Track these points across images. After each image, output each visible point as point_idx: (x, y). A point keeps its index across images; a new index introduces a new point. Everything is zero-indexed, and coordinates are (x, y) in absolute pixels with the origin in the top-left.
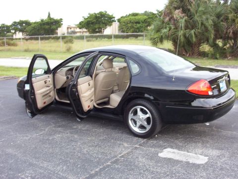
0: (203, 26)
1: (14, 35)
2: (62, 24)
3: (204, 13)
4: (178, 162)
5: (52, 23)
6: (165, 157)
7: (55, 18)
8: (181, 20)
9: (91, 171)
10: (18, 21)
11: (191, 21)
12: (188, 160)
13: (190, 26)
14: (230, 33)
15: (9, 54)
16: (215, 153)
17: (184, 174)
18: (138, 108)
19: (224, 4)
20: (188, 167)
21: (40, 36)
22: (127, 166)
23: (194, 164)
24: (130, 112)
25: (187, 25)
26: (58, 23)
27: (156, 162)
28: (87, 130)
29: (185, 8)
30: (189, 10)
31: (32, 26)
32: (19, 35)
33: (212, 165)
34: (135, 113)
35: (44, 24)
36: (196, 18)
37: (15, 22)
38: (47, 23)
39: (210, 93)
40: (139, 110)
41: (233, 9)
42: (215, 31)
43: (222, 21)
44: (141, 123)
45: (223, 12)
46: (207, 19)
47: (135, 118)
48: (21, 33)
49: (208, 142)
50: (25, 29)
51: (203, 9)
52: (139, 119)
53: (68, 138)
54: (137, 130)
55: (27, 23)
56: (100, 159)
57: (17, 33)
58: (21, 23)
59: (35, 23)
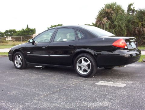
0: (120, 27)
1: (6, 39)
2: (35, 32)
3: (120, 20)
4: (108, 86)
5: (29, 31)
6: (100, 84)
7: (31, 29)
8: (107, 24)
9: (54, 90)
10: (8, 30)
11: (113, 24)
12: (114, 85)
13: (112, 27)
14: (136, 31)
15: (3, 47)
16: (130, 82)
17: (112, 91)
18: (82, 59)
19: (132, 14)
20: (114, 88)
21: (22, 36)
22: (76, 88)
23: (118, 87)
24: (78, 62)
25: (110, 27)
26: (33, 31)
27: (94, 86)
28: (51, 75)
29: (109, 17)
30: (111, 18)
31: (17, 33)
32: (9, 39)
33: (129, 87)
34: (81, 62)
35: (24, 32)
36: (116, 23)
37: (7, 31)
38: (26, 31)
39: (126, 47)
40: (83, 60)
41: (138, 17)
42: (127, 30)
43: (131, 24)
44: (84, 68)
45: (131, 19)
46: (122, 23)
47: (80, 65)
48: (10, 37)
49: (125, 78)
50: (13, 35)
51: (119, 17)
52: (83, 65)
53: (39, 78)
54: (81, 72)
55: (14, 31)
56: (59, 86)
57: (8, 37)
58: (10, 31)
59: (19, 31)
